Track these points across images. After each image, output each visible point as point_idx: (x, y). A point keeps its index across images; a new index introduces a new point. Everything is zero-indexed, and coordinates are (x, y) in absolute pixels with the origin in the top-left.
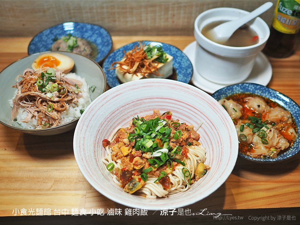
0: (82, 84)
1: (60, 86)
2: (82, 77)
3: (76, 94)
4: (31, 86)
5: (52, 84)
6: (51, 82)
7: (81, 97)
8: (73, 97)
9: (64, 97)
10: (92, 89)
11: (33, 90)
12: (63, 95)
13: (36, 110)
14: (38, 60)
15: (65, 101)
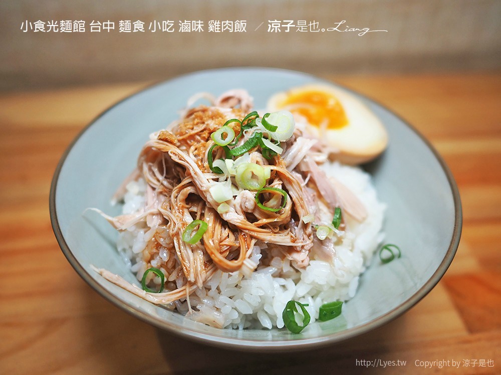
0: (364, 219)
1: (277, 185)
2: (380, 198)
3: (315, 237)
4: (200, 135)
5: (257, 163)
6: (256, 155)
7: (327, 257)
8: (299, 244)
9: (263, 227)
10: (386, 254)
11: (196, 149)
12: (268, 216)
13: (162, 211)
14: (297, 92)
15: (259, 242)
